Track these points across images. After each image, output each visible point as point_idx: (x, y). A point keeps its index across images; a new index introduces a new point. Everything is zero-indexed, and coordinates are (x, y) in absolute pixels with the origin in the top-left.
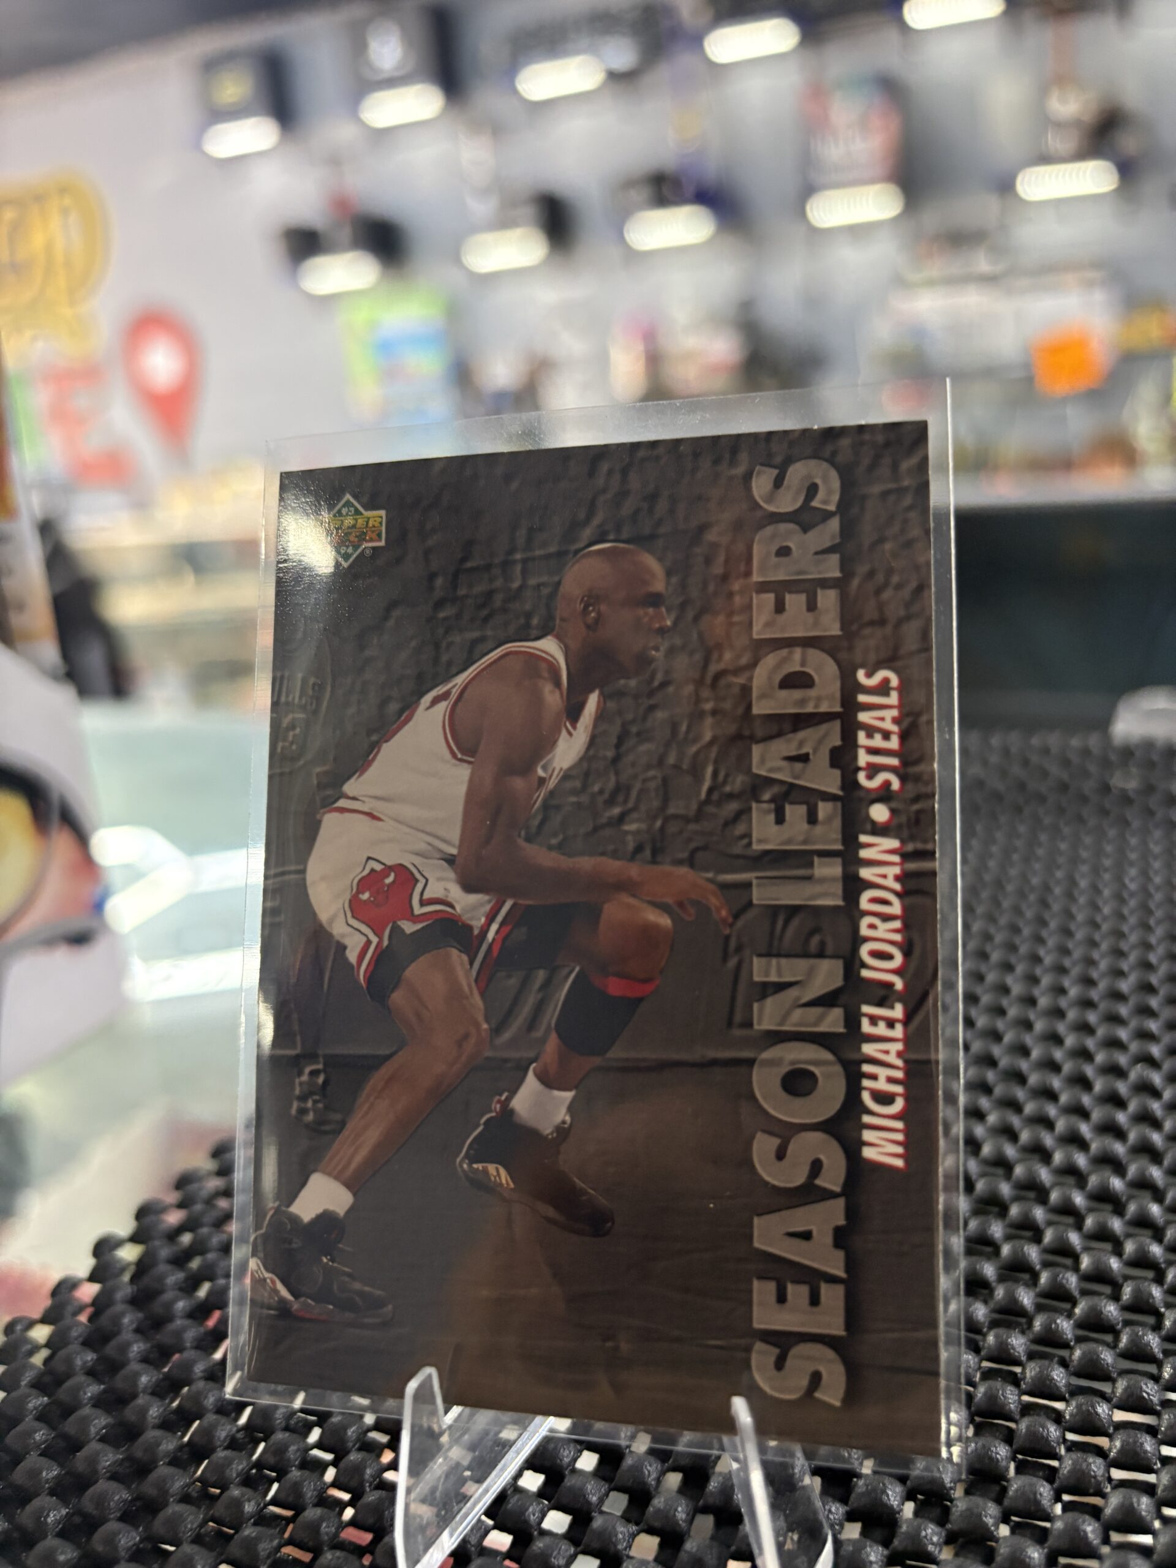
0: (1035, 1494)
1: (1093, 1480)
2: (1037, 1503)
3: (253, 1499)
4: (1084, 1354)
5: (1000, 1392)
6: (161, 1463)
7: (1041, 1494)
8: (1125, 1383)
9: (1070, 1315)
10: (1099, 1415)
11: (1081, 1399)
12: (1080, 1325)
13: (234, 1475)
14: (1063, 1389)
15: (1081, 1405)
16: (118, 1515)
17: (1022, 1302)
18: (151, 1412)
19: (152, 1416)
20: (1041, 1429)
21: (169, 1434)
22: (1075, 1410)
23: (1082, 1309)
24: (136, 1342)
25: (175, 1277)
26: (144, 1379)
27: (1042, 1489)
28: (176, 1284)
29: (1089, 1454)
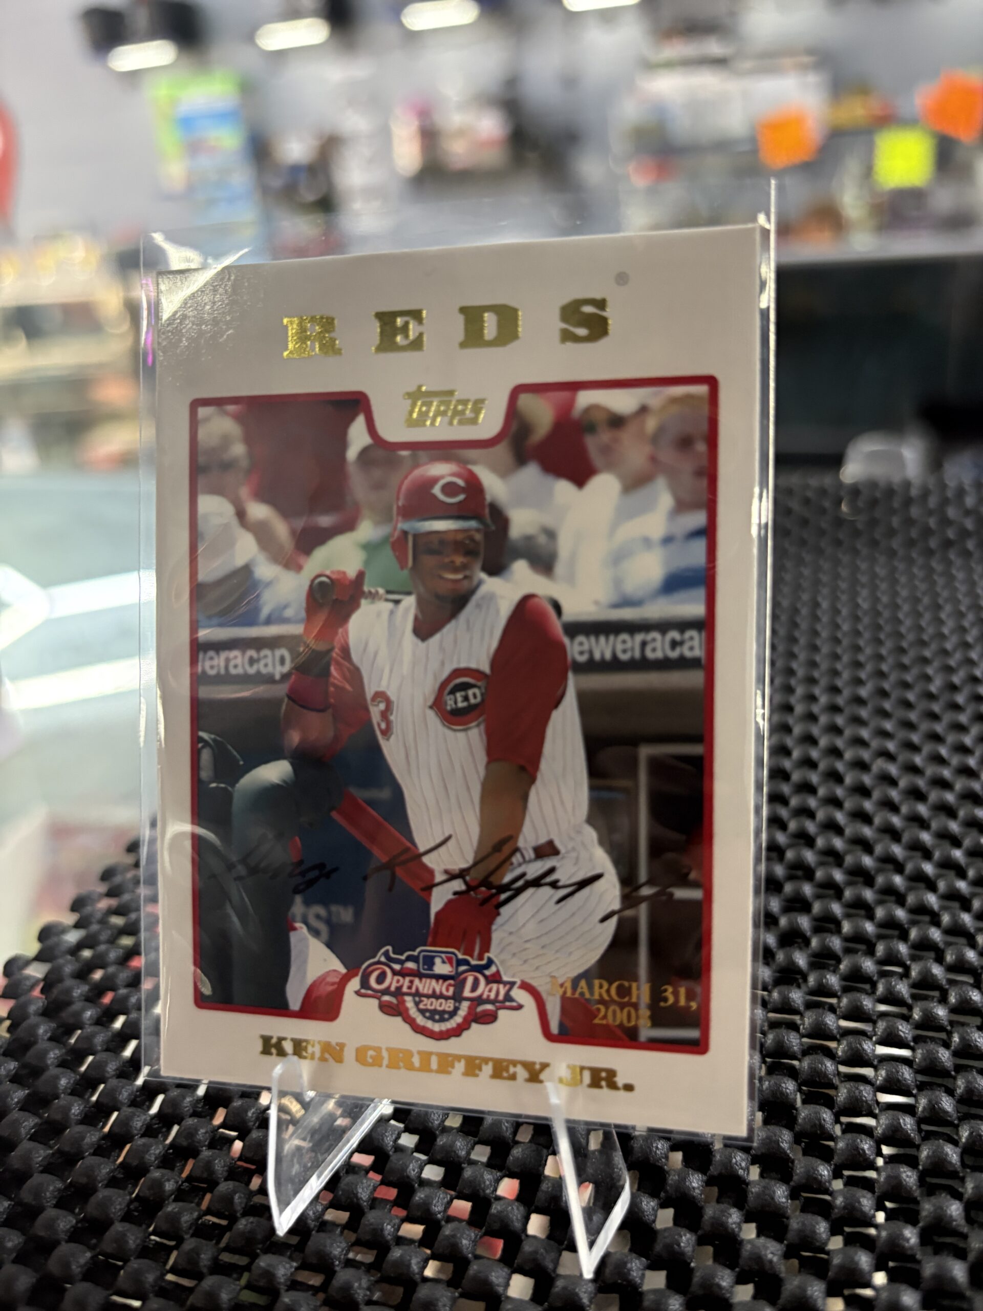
0: (819, 1120)
1: (864, 1104)
2: (822, 1127)
3: (172, 1178)
4: (850, 1002)
5: (786, 1038)
6: (87, 1154)
7: (824, 1120)
8: (884, 1024)
9: (835, 971)
10: (866, 1051)
11: (851, 1038)
12: (844, 978)
13: (153, 1159)
14: (835, 1031)
15: (851, 1043)
16: (54, 1202)
17: (798, 963)
18: (73, 1111)
19: (74, 1114)
20: (820, 1065)
21: (92, 1128)
22: (846, 1048)
23: (846, 966)
24: (52, 1049)
25: (79, 990)
26: (63, 1082)
27: (825, 1116)
28: (81, 995)
29: (860, 1083)
